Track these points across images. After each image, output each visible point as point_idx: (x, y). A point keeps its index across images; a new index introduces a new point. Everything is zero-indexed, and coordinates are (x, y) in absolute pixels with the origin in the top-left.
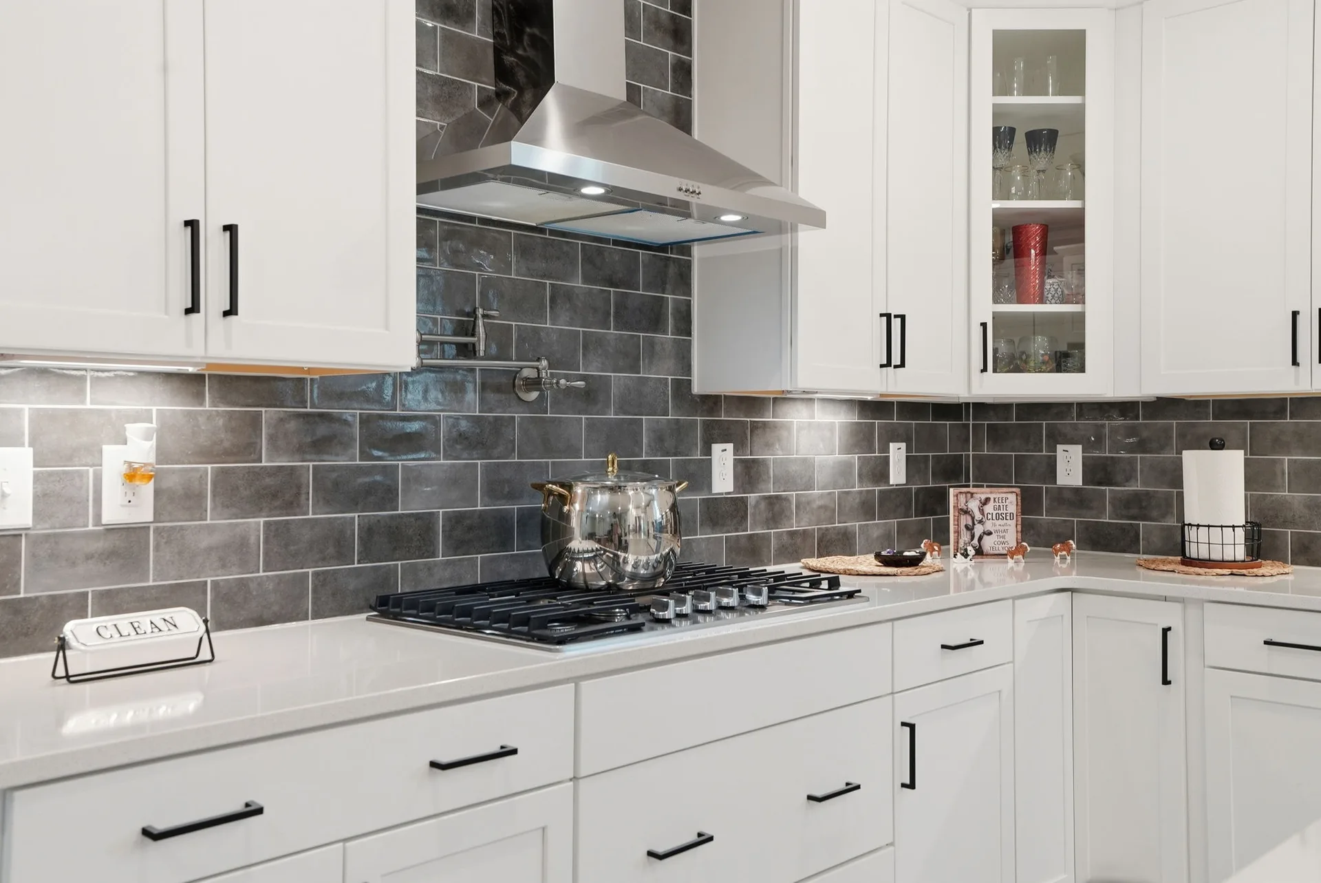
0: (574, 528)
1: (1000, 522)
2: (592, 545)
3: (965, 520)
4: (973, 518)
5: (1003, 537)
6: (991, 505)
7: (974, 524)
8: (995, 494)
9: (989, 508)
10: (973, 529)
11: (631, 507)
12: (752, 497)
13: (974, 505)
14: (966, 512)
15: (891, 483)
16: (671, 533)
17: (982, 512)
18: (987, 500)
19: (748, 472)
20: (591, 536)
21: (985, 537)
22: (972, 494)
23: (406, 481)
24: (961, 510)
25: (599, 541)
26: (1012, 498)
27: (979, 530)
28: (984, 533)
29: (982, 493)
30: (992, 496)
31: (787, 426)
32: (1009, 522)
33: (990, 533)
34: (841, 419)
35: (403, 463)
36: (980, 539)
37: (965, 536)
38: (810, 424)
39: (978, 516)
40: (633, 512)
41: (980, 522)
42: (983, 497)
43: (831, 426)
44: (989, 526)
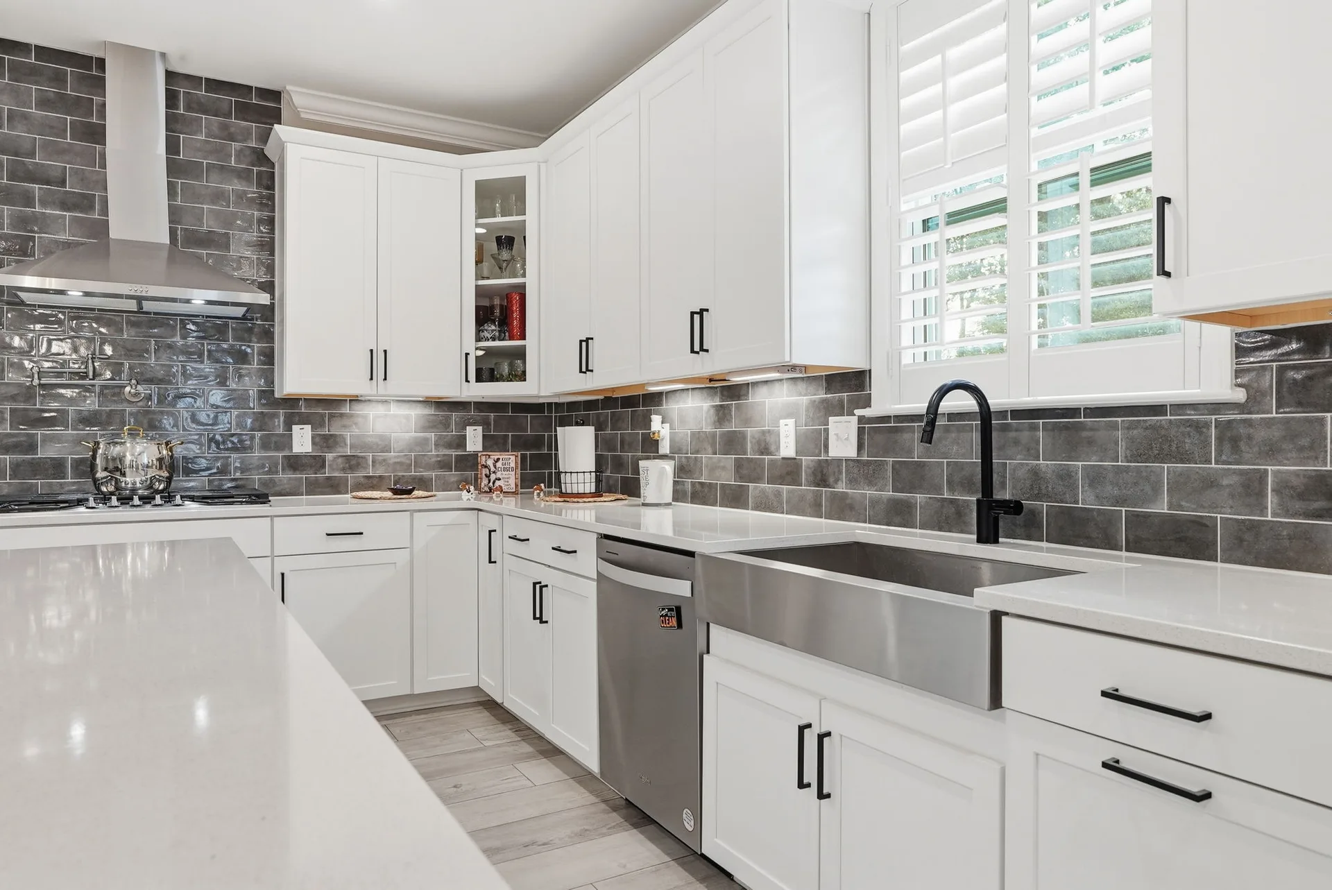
0: (97, 465)
1: (506, 472)
2: (105, 474)
3: (485, 471)
4: (490, 470)
5: (508, 482)
6: (501, 461)
7: (490, 474)
8: (503, 456)
9: (499, 464)
10: (489, 476)
11: (128, 454)
12: (329, 456)
13: (490, 463)
14: (486, 467)
15: (468, 450)
16: (156, 468)
17: (495, 467)
18: (498, 459)
19: (325, 442)
20: (106, 469)
21: (497, 481)
22: (489, 456)
23: (43, 441)
24: (483, 465)
25: (110, 472)
26: (513, 458)
27: (493, 477)
28: (496, 479)
29: (495, 455)
30: (501, 457)
31: (365, 417)
32: (511, 473)
33: (499, 479)
34: (416, 414)
35: (39, 433)
36: (494, 483)
37: (485, 481)
38: (386, 415)
39: (493, 469)
40: (129, 458)
41: (494, 472)
42: (496, 457)
43: (407, 417)
44: (499, 475)
